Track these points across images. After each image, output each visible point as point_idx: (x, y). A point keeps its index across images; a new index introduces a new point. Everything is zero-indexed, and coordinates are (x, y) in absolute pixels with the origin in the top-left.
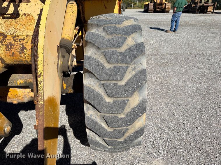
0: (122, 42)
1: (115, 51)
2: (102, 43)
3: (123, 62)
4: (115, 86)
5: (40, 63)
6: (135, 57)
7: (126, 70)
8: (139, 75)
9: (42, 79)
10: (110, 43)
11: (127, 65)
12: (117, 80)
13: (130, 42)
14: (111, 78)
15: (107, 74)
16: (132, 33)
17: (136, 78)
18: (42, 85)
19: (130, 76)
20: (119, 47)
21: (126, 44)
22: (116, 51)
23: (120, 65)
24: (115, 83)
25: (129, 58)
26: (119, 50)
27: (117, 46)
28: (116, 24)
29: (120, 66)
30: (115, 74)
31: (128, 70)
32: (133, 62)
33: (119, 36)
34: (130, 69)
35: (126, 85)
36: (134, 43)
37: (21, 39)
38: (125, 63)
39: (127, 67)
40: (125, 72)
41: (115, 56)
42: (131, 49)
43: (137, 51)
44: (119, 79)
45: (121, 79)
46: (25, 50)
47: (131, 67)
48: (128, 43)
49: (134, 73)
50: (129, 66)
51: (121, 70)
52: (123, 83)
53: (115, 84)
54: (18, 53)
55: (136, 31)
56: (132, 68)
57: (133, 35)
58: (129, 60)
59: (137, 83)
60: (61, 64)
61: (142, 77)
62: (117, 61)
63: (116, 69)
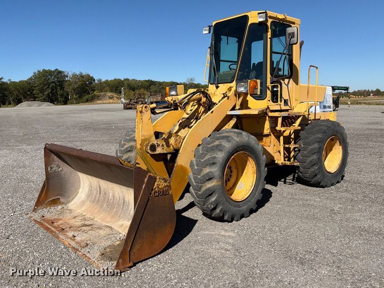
6: (213, 150)
9: (179, 155)
13: (217, 143)
20: (209, 144)
35: (203, 162)
37: (181, 138)
38: (207, 152)
39: (207, 154)
43: (215, 148)
45: (202, 159)
47: (209, 154)
49: (210, 157)
54: (178, 144)
57: (220, 140)
58: (209, 151)
59: (208, 162)
63: (202, 154)
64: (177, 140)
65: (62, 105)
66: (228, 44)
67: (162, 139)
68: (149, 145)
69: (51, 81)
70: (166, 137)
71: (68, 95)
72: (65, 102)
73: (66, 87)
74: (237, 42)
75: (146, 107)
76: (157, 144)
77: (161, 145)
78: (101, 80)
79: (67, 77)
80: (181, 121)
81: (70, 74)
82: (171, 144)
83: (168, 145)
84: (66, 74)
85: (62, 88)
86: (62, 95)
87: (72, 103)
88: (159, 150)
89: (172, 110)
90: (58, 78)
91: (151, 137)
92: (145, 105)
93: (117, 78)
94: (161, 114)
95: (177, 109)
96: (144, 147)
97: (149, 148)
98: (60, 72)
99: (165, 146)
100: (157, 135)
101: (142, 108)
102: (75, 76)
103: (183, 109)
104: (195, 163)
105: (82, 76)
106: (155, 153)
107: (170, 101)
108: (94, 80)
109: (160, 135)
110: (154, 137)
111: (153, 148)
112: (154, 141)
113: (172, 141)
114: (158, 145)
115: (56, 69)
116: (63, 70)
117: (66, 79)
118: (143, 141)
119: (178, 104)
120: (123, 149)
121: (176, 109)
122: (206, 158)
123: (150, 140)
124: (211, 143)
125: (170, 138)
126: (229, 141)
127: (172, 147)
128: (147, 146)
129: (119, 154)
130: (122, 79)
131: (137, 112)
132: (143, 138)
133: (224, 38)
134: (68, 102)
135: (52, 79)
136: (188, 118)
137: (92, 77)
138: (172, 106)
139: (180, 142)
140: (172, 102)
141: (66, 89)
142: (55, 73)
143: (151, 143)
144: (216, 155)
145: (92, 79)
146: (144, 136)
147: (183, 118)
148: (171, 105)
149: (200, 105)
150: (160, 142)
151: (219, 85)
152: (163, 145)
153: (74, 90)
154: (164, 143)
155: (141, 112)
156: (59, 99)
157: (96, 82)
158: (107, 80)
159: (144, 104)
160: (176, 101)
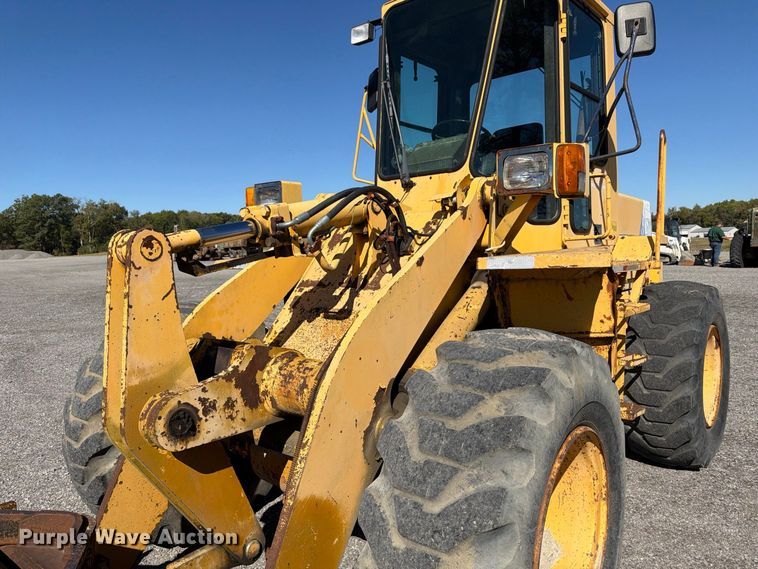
0: (465, 407)
1: (440, 424)
2: (424, 400)
3: (447, 454)
4: (415, 511)
5: (313, 419)
6: (483, 450)
7: (448, 476)
8: (480, 499)
9: (305, 453)
10: (440, 403)
11: (456, 465)
12: (423, 496)
13: (492, 408)
14: (412, 487)
15: (406, 474)
16: (504, 388)
17: (470, 505)
18: (303, 464)
19: (459, 496)
20: (454, 416)
21: (475, 414)
22: (443, 424)
23: (441, 461)
24: (415, 503)
25: (466, 448)
26: (451, 424)
27: (450, 415)
28: (478, 360)
29: (438, 464)
30: (421, 478)
31: (455, 478)
32: (477, 462)
33: (468, 390)
34: (462, 478)
35: (439, 515)
36: (502, 414)
37: (307, 368)
38: (453, 460)
39: (455, 471)
40: (445, 482)
41: (436, 435)
42: (478, 429)
43: (493, 437)
44: (427, 494)
45: (433, 497)
46: (305, 390)
47: (466, 473)
48: (481, 411)
49: (471, 490)
50: (462, 467)
51: (437, 473)
52: (435, 508)
53: (417, 506)
54: (295, 393)
55: (520, 385)
56: (469, 475)
57: (507, 394)
58: (464, 453)
59: (468, 520)
60: (379, 429)
61: (486, 507)
62: (436, 449)
63: (428, 468)
64: (291, 376)
65: (68, 255)
66: (416, 79)
67: (228, 378)
68: (165, 413)
69: (48, 213)
70: (243, 368)
71: (78, 238)
72: (74, 250)
73: (76, 225)
74: (437, 79)
75: (148, 243)
76: (203, 401)
77: (220, 404)
78: (138, 213)
79: (77, 207)
80: (296, 294)
81: (83, 203)
82: (266, 393)
83: (252, 398)
84: (75, 202)
85: (69, 227)
86: (67, 240)
87: (85, 252)
88: (213, 429)
89: (269, 254)
90: (61, 209)
91: (175, 371)
92: (145, 233)
93: (167, 209)
94: (224, 272)
95: (287, 252)
96: (142, 424)
97: (160, 426)
98: (65, 200)
99: (240, 405)
100: (207, 356)
101: (129, 244)
102: (91, 206)
103: (312, 251)
104: (388, 510)
105: (105, 207)
106: (192, 444)
107: (259, 219)
108: (126, 213)
109: (220, 357)
110: (191, 371)
111: (183, 422)
112: (189, 389)
113: (270, 379)
114: (209, 407)
115: (58, 195)
116: (69, 196)
117: (76, 211)
118: (134, 396)
119: (292, 233)
120: (85, 399)
121: (284, 251)
122: (453, 494)
123: (173, 385)
124: (465, 409)
125: (262, 368)
126: (545, 396)
127: (268, 405)
128: (152, 419)
129: (72, 418)
130: (176, 212)
131: (110, 263)
132: (135, 381)
133: (407, 63)
134: (79, 250)
135: (50, 211)
136: (320, 284)
137: (123, 209)
138: (269, 241)
139: (304, 386)
140: (268, 224)
141: (77, 228)
142: (56, 202)
143: (173, 403)
144: (502, 481)
145: (124, 212)
146: (141, 371)
147: (305, 284)
148: (265, 235)
149: (361, 238)
150: (218, 390)
151: (413, 180)
152: (230, 404)
153: (90, 229)
154: (236, 394)
155: (127, 263)
156: (63, 244)
157: (129, 215)
158: (150, 213)
159: (138, 229)
160: (281, 220)
